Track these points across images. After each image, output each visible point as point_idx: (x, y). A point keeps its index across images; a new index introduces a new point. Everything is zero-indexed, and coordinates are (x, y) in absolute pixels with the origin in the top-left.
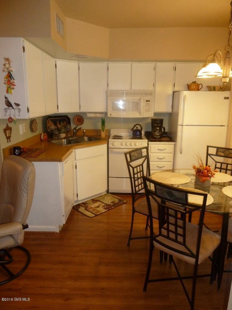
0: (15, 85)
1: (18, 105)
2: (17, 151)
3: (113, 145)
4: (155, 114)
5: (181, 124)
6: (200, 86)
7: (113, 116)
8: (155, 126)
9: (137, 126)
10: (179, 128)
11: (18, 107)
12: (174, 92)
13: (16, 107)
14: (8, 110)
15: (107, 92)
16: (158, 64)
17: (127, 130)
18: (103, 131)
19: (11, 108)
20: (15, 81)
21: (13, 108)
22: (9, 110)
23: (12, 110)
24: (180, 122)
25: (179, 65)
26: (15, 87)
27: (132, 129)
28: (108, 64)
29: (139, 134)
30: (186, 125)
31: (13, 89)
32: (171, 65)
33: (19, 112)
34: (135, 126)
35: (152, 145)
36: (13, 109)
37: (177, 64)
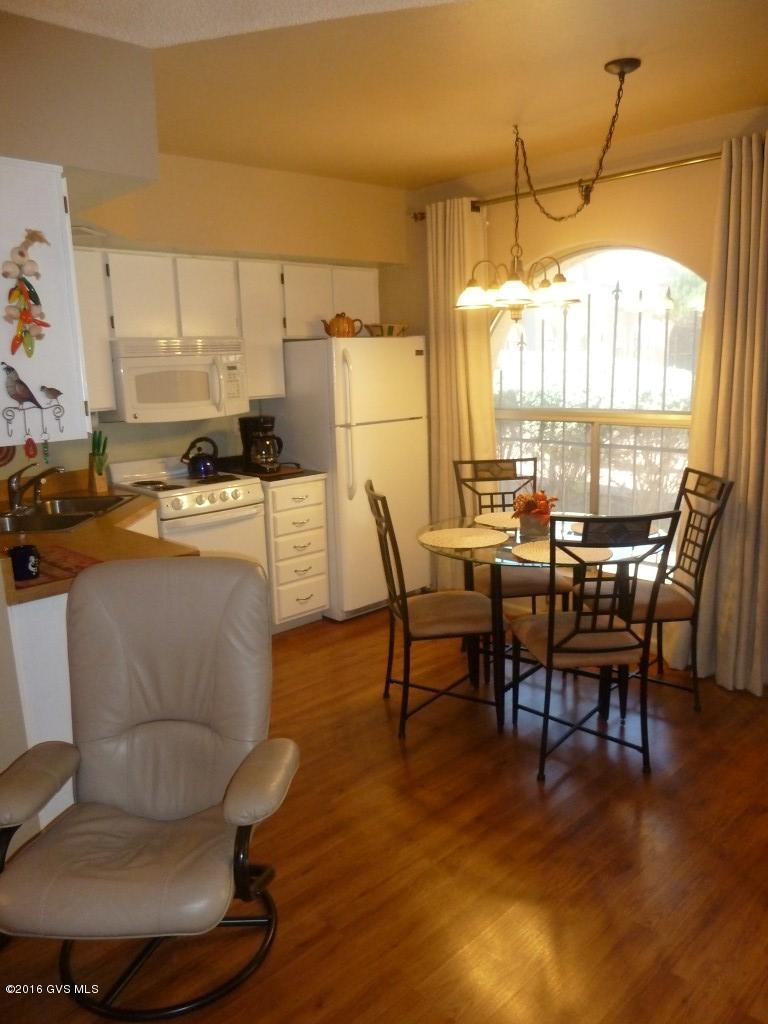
0: (47, 325)
1: (54, 393)
4: (255, 403)
5: (343, 423)
6: (357, 324)
7: (142, 419)
8: (258, 437)
9: (199, 445)
10: (340, 432)
11: (54, 402)
12: (285, 341)
13: (48, 400)
14: (19, 415)
16: (244, 265)
17: (160, 460)
18: (100, 474)
19: (27, 404)
20: (44, 310)
21: (39, 406)
22: (22, 412)
23: (33, 414)
24: (340, 419)
25: (291, 270)
26: (44, 330)
27: (186, 456)
28: (105, 256)
29: (211, 468)
30: (358, 424)
31: (40, 337)
32: (272, 269)
33: (58, 418)
34: (193, 445)
36: (38, 410)
37: (285, 267)
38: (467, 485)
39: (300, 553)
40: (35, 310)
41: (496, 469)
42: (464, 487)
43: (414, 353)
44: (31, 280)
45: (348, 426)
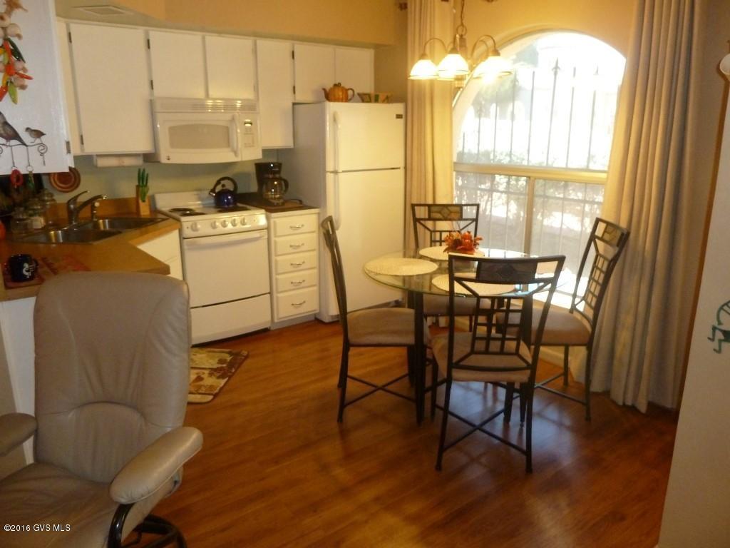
0: (29, 78)
1: (39, 134)
2: (26, 266)
3: (194, 229)
4: (266, 152)
5: (332, 170)
6: (350, 93)
7: (173, 161)
8: (269, 178)
9: (223, 182)
10: (330, 178)
11: (38, 141)
12: (294, 104)
13: (32, 139)
14: (6, 150)
15: (151, 103)
16: (260, 42)
17: (195, 193)
18: (144, 201)
19: (13, 142)
20: (26, 65)
21: (24, 144)
22: (9, 148)
23: (19, 150)
24: (330, 166)
25: (300, 48)
26: (27, 82)
27: (213, 191)
28: (147, 33)
29: (232, 201)
30: (343, 172)
31: (23, 87)
32: (285, 46)
33: (42, 154)
34: (218, 182)
35: (277, 220)
36: (24, 146)
37: (296, 46)
38: (420, 223)
39: (296, 269)
40: (18, 65)
41: (445, 210)
42: (418, 224)
43: (395, 116)
44: (15, 40)
45: (336, 172)
